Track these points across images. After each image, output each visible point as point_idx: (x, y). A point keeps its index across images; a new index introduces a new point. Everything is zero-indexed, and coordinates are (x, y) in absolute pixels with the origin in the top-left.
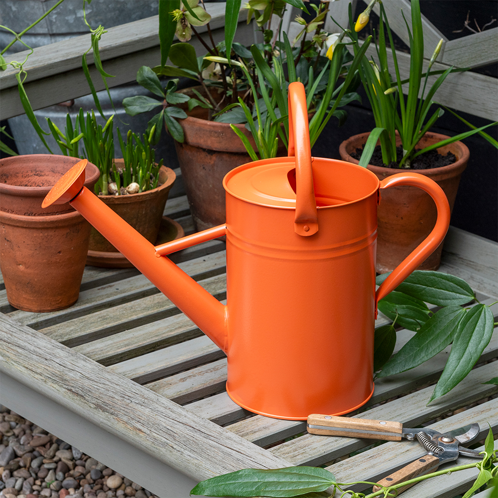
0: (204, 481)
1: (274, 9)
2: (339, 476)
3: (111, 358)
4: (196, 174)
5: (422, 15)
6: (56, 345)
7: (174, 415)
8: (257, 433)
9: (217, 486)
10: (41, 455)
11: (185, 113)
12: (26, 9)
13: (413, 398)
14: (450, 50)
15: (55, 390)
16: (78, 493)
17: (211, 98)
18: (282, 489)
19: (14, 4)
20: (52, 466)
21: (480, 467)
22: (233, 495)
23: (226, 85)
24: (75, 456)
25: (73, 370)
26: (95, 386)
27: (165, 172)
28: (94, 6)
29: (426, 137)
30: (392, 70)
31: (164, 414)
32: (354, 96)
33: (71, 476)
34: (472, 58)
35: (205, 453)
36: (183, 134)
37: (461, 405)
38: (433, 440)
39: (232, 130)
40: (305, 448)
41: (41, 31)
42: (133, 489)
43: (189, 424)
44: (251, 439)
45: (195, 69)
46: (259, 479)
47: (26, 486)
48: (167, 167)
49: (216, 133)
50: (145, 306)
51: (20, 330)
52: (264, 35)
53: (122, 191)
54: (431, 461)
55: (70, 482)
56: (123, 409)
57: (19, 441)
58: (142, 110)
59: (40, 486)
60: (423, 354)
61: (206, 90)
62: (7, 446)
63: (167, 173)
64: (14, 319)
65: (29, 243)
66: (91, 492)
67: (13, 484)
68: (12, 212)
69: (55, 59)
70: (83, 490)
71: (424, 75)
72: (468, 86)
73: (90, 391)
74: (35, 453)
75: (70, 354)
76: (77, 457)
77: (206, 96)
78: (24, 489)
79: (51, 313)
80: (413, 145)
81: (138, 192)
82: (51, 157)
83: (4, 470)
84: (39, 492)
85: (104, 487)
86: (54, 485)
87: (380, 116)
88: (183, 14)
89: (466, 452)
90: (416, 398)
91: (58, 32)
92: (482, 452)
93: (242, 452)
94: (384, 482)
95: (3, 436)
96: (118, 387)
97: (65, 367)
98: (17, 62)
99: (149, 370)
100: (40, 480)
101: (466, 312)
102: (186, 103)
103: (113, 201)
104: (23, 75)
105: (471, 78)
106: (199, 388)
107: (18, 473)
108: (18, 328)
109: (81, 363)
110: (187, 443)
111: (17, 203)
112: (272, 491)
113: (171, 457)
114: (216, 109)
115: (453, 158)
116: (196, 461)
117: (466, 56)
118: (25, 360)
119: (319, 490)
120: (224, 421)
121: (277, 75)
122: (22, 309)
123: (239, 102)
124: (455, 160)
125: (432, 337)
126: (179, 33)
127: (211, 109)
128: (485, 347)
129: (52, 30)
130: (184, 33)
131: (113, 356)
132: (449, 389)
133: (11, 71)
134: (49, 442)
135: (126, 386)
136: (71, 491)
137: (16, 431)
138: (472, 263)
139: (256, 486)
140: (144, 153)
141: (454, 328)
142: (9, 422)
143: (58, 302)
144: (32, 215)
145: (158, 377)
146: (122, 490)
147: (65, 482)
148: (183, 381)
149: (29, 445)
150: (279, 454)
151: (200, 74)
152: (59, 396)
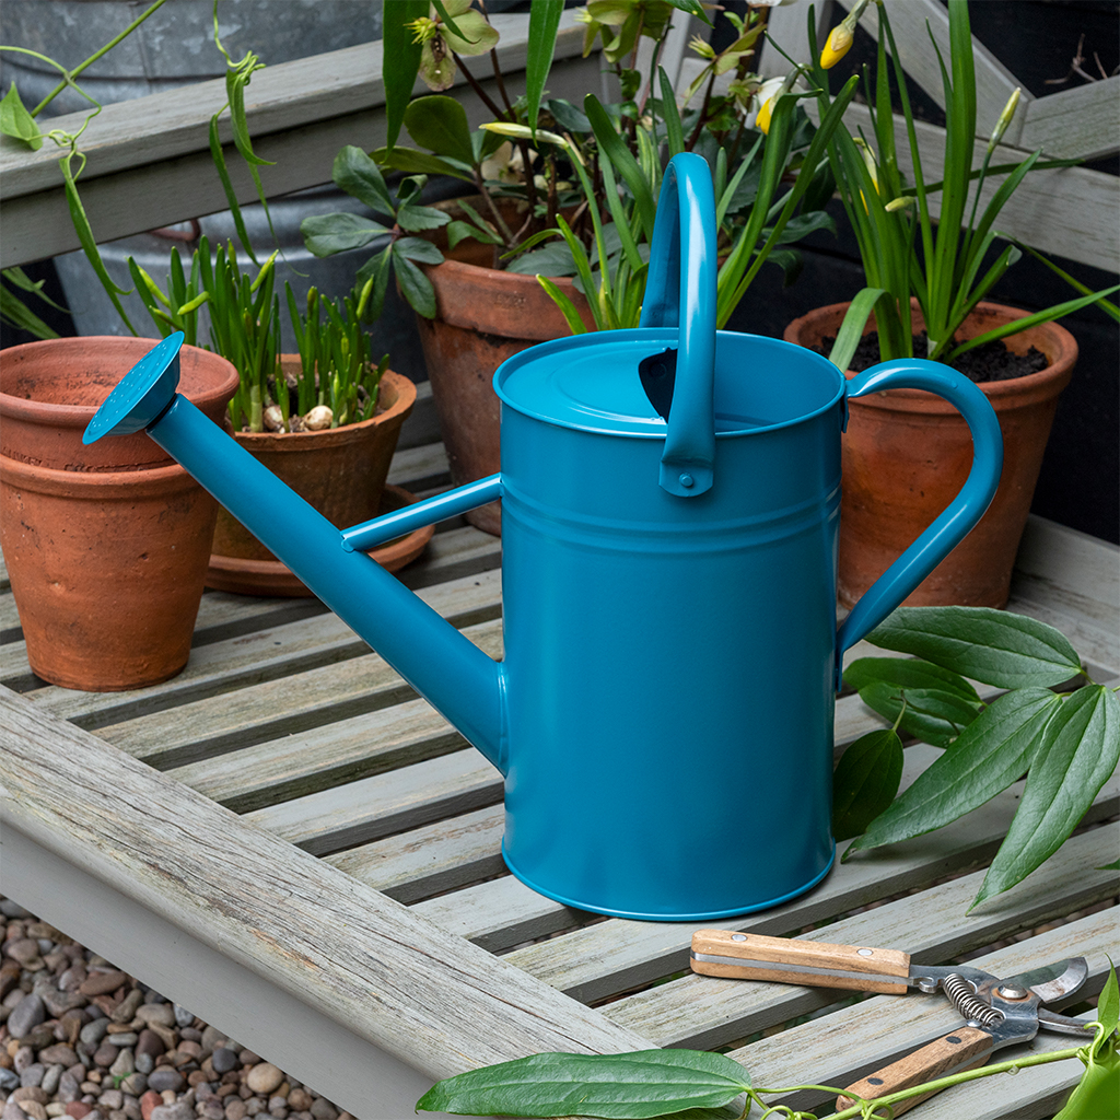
0: (449, 1080)
1: (645, 25)
2: (758, 1073)
3: (253, 797)
4: (463, 391)
5: (973, 38)
6: (130, 764)
7: (385, 927)
8: (575, 971)
9: (479, 1090)
10: (104, 1016)
11: (438, 252)
12: (97, 21)
13: (938, 898)
14: (1039, 120)
15: (121, 865)
16: (182, 1101)
17: (501, 222)
18: (626, 1101)
19: (70, 12)
20: (128, 1039)
21: (1085, 1057)
22: (513, 1111)
23: (533, 194)
24: (179, 1019)
25: (163, 821)
26: (210, 858)
27: (393, 383)
28: (247, 18)
29: (982, 314)
30: (905, 163)
31: (364, 925)
32: (820, 219)
33: (170, 1063)
34: (1087, 137)
35: (453, 1013)
36: (433, 299)
37: (1047, 916)
38: (979, 994)
39: (543, 291)
40: (682, 1007)
41: (128, 71)
42: (306, 1095)
43: (419, 947)
44: (561, 984)
45: (466, 156)
46: (574, 1077)
47: (67, 1084)
48: (398, 373)
49: (508, 297)
50: (337, 681)
51: (50, 729)
52: (621, 81)
53: (294, 423)
54: (973, 1040)
55: (165, 1077)
56: (272, 910)
57: (55, 983)
58: (343, 245)
59: (99, 1084)
60: (961, 798)
61: (491, 203)
62: (28, 993)
63: (397, 388)
64: (40, 704)
65: (76, 533)
66: (211, 1099)
67: (39, 1078)
68: (38, 462)
69: (150, 128)
70: (194, 1095)
71: (976, 175)
72: (1077, 201)
73: (198, 869)
74: (91, 1010)
75: (159, 786)
76: (183, 1022)
77: (489, 218)
78: (62, 1090)
79: (125, 693)
80: (951, 329)
81: (329, 427)
82: (131, 342)
83: (20, 1047)
84: (96, 1097)
85: (243, 1089)
86: (130, 1082)
87: (877, 262)
88: (437, 29)
89: (1056, 1023)
90: (942, 897)
91: (167, 74)
92: (1091, 1024)
93: (537, 1013)
94: (862, 1088)
95: (21, 970)
96: (262, 861)
97: (146, 814)
98: (65, 134)
99: (337, 824)
100: (98, 1070)
101: (1061, 702)
102: (443, 228)
103: (272, 447)
104: (76, 160)
105: (1085, 182)
106: (448, 866)
107: (50, 1053)
108: (47, 725)
109: (183, 806)
110: (413, 990)
111: (49, 443)
112: (602, 1105)
113: (375, 1021)
114: (510, 246)
115: (1040, 361)
116: (431, 1033)
117: (1074, 133)
118: (56, 797)
119: (711, 1104)
120: (499, 942)
121: (646, 168)
122: (59, 683)
123: (558, 227)
124: (1044, 366)
125: (983, 759)
126: (428, 71)
127: (499, 245)
128: (1103, 782)
129: (153, 71)
130: (438, 72)
131: (257, 791)
132: (1019, 878)
133: (52, 151)
134: (123, 985)
135: (283, 860)
136: (168, 1096)
137: (51, 961)
138: (1079, 599)
139: (568, 1093)
140: (345, 340)
141: (1034, 740)
142: (36, 939)
143: (140, 669)
144: (81, 470)
145: (355, 841)
146: (282, 1096)
147: (154, 1077)
148: (413, 850)
149: (77, 992)
150: (622, 1020)
151: (477, 167)
152: (129, 878)
